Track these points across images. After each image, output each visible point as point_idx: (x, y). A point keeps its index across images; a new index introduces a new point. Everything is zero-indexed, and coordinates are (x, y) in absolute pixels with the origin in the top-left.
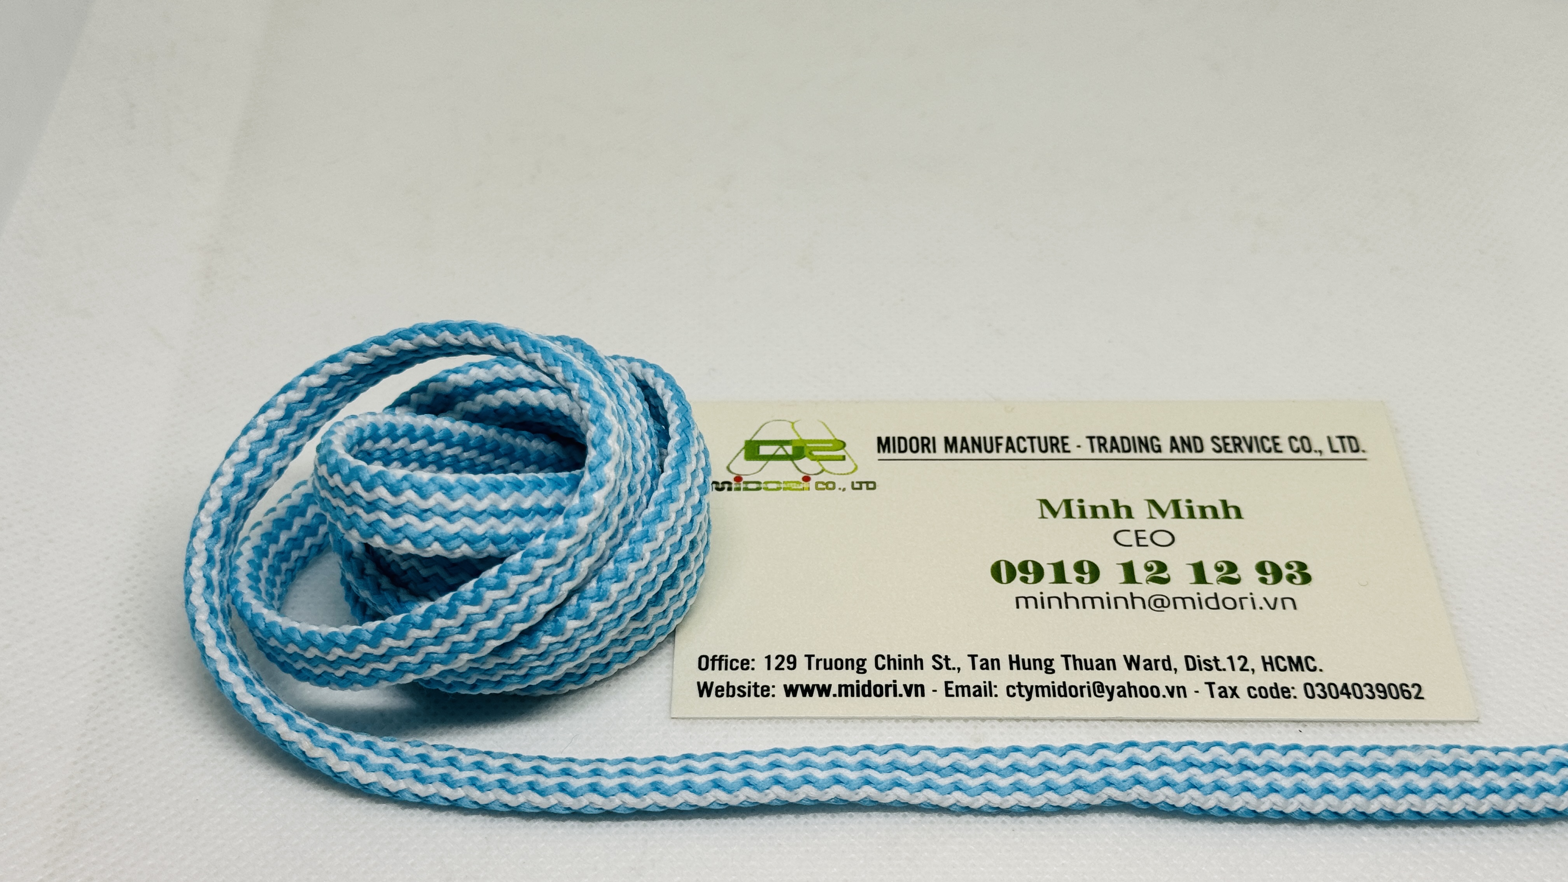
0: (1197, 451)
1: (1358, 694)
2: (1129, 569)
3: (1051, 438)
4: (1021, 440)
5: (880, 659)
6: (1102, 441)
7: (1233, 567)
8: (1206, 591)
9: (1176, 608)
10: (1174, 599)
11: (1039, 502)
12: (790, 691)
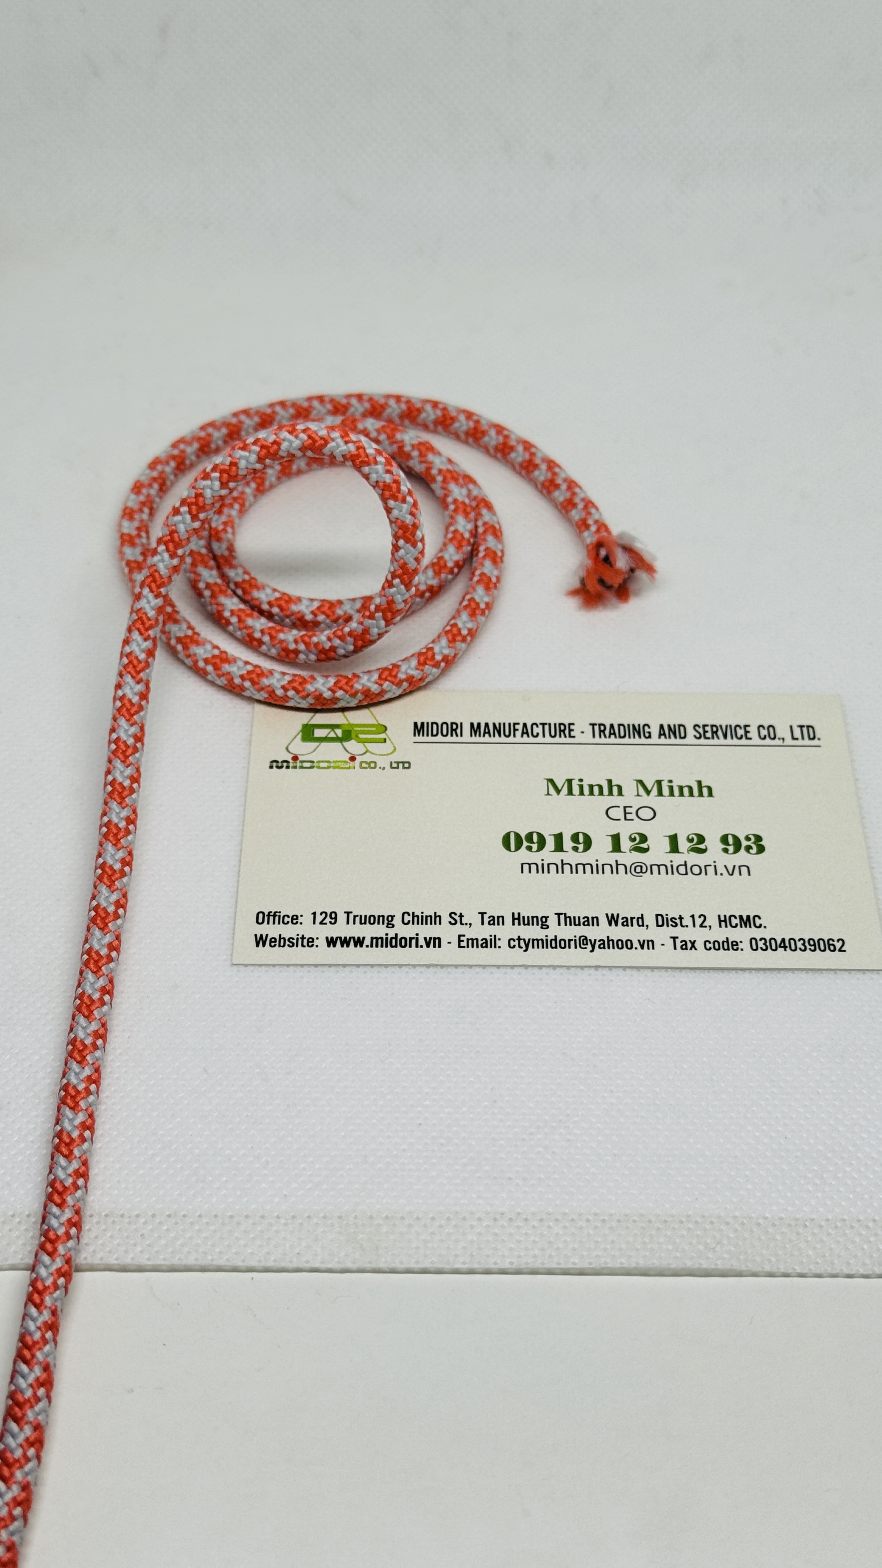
0: (681, 738)
1: (793, 948)
2: (616, 839)
3: (560, 724)
4: (534, 726)
5: (406, 915)
6: (602, 728)
7: (701, 839)
8: (678, 859)
9: (652, 873)
10: (651, 866)
11: (546, 781)
12: (331, 942)
